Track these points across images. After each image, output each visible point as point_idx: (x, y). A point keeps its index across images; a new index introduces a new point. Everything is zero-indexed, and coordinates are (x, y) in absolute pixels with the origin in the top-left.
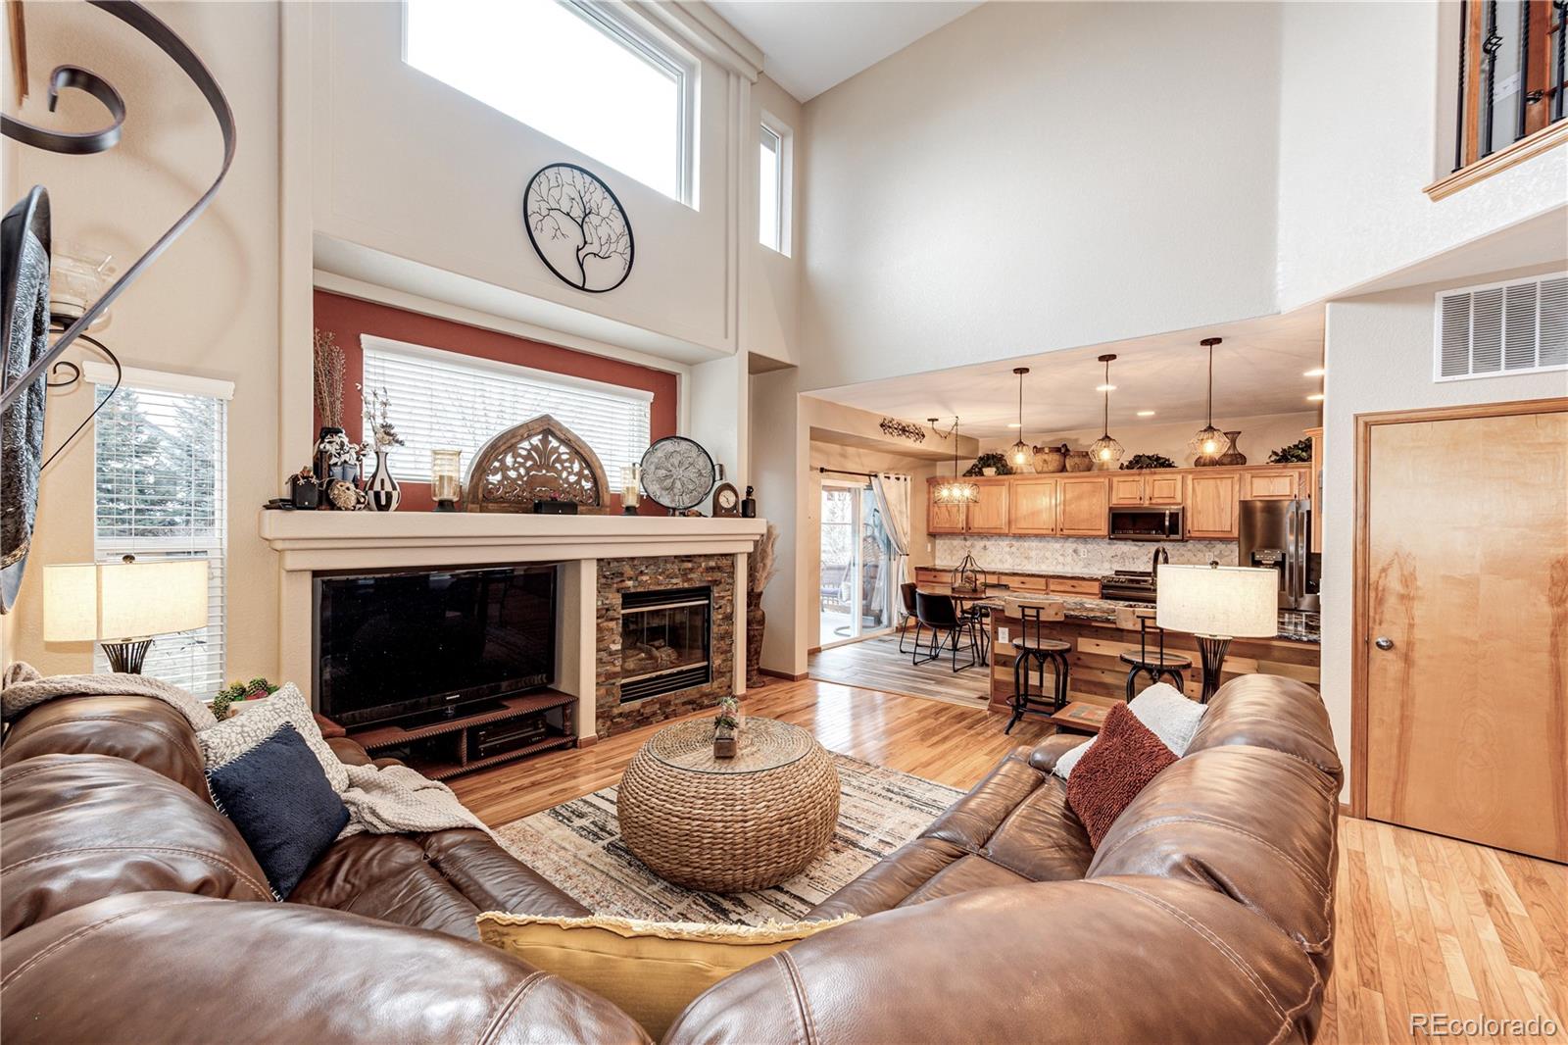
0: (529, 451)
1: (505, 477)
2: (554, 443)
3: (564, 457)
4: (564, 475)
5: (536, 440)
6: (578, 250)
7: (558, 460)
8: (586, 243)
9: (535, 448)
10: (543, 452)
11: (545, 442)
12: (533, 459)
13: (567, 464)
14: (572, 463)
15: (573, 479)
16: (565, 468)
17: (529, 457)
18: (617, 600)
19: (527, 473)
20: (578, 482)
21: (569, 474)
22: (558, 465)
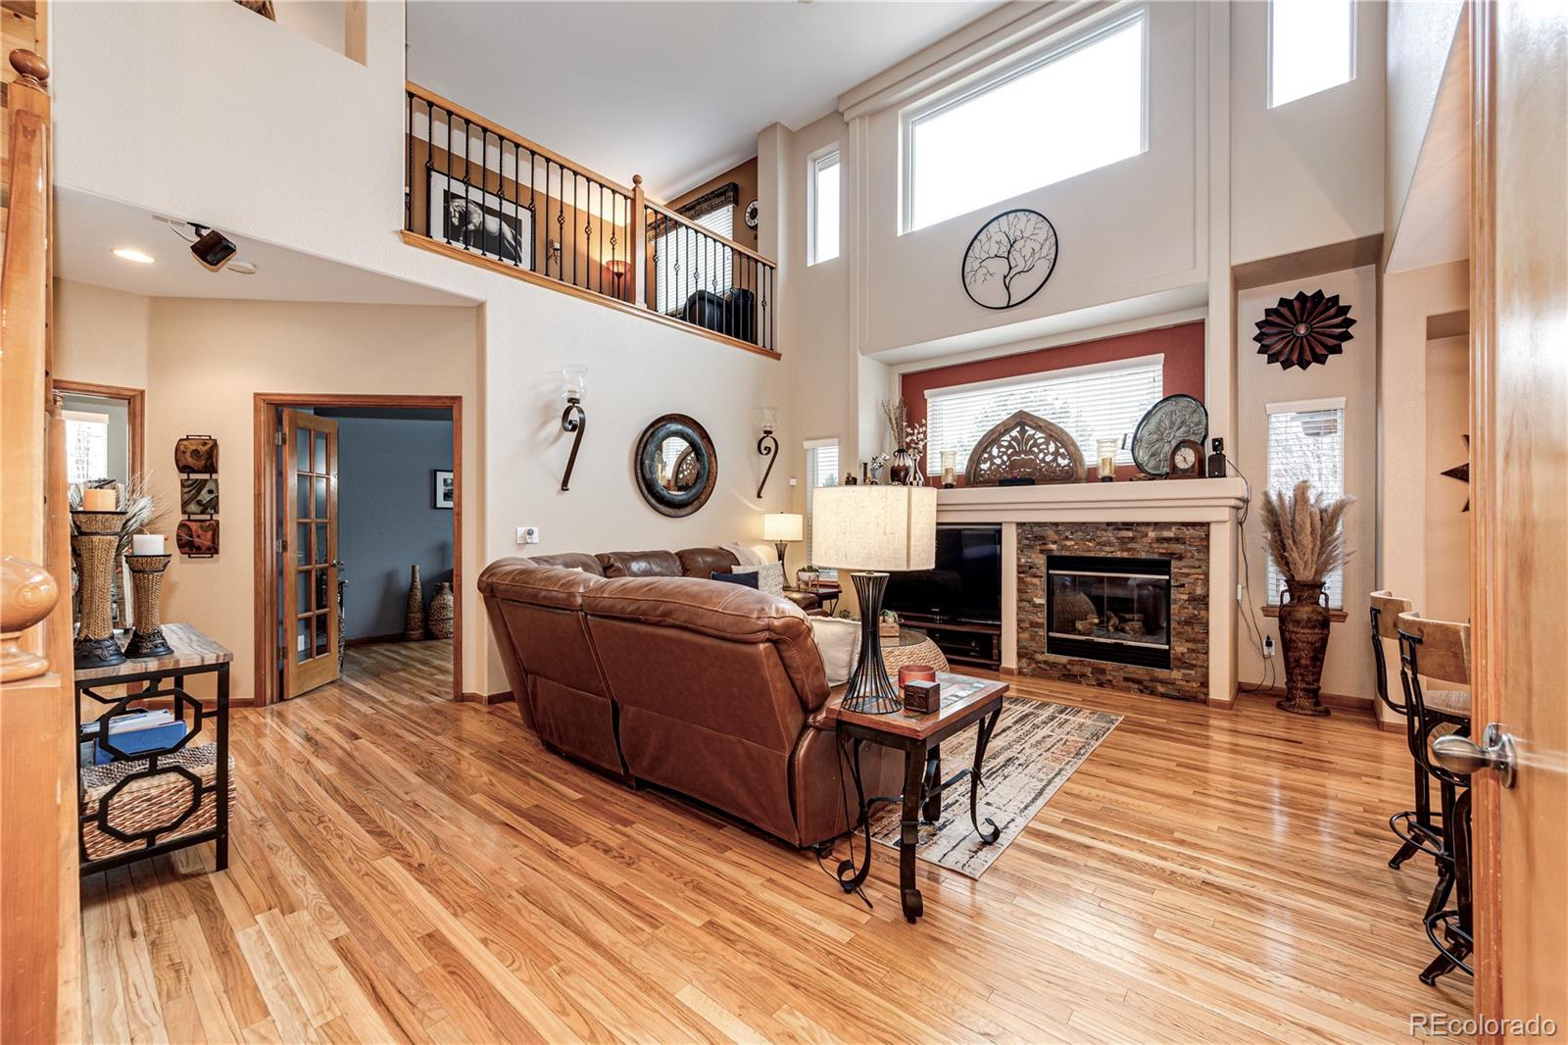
0: (1009, 442)
1: (992, 464)
2: (1031, 432)
3: (1040, 441)
4: (1041, 456)
5: (1014, 433)
6: (1005, 277)
7: (1035, 444)
8: (1011, 268)
9: (1014, 439)
10: (1022, 440)
11: (1023, 432)
12: (1013, 447)
13: (1044, 446)
14: (1048, 444)
15: (1049, 458)
16: (1041, 451)
17: (1010, 446)
18: (1041, 561)
19: (1009, 459)
20: (1055, 460)
21: (1046, 455)
22: (1035, 450)
